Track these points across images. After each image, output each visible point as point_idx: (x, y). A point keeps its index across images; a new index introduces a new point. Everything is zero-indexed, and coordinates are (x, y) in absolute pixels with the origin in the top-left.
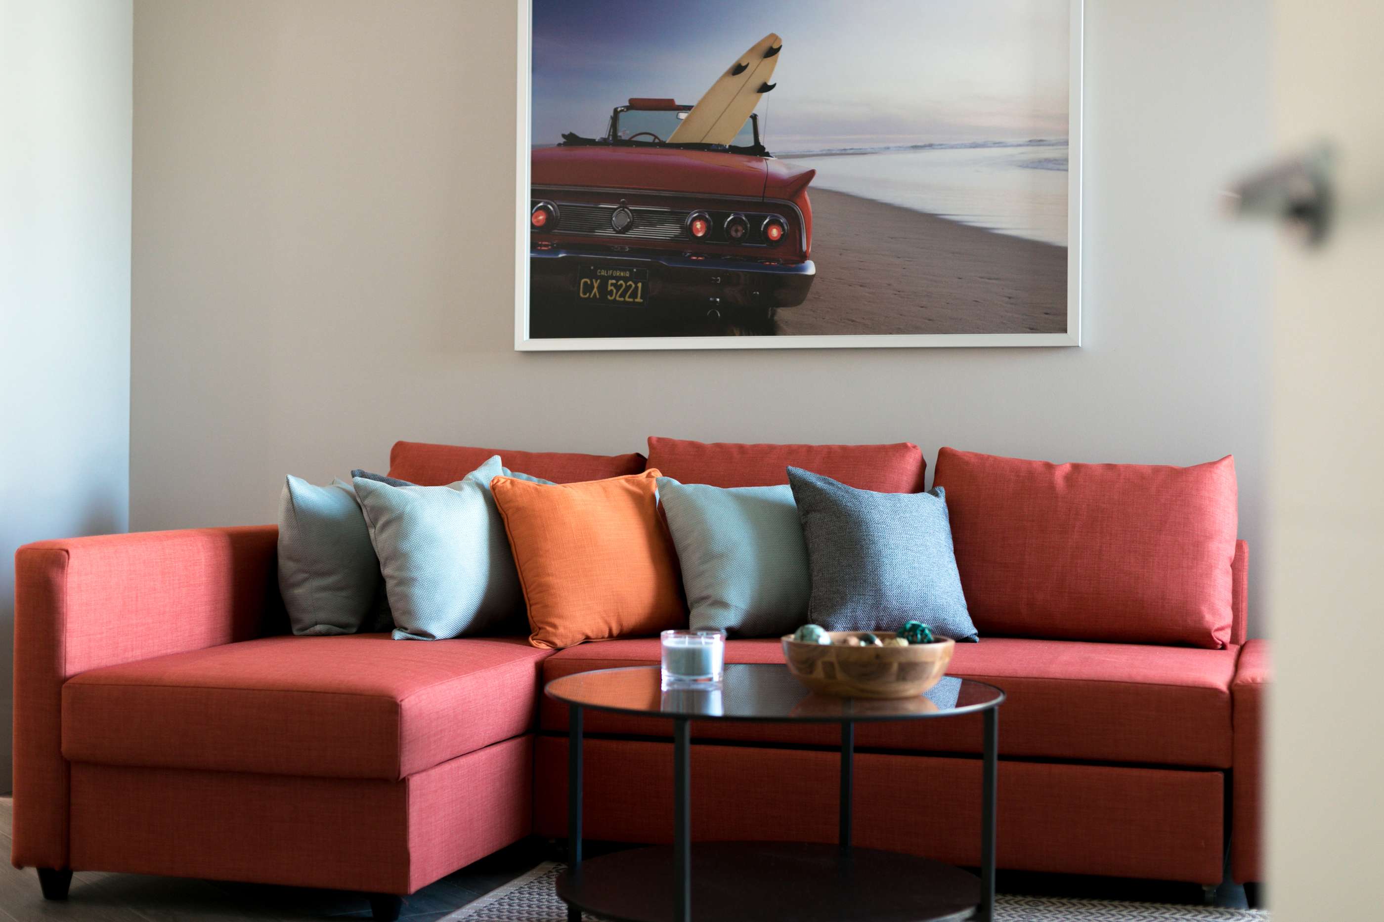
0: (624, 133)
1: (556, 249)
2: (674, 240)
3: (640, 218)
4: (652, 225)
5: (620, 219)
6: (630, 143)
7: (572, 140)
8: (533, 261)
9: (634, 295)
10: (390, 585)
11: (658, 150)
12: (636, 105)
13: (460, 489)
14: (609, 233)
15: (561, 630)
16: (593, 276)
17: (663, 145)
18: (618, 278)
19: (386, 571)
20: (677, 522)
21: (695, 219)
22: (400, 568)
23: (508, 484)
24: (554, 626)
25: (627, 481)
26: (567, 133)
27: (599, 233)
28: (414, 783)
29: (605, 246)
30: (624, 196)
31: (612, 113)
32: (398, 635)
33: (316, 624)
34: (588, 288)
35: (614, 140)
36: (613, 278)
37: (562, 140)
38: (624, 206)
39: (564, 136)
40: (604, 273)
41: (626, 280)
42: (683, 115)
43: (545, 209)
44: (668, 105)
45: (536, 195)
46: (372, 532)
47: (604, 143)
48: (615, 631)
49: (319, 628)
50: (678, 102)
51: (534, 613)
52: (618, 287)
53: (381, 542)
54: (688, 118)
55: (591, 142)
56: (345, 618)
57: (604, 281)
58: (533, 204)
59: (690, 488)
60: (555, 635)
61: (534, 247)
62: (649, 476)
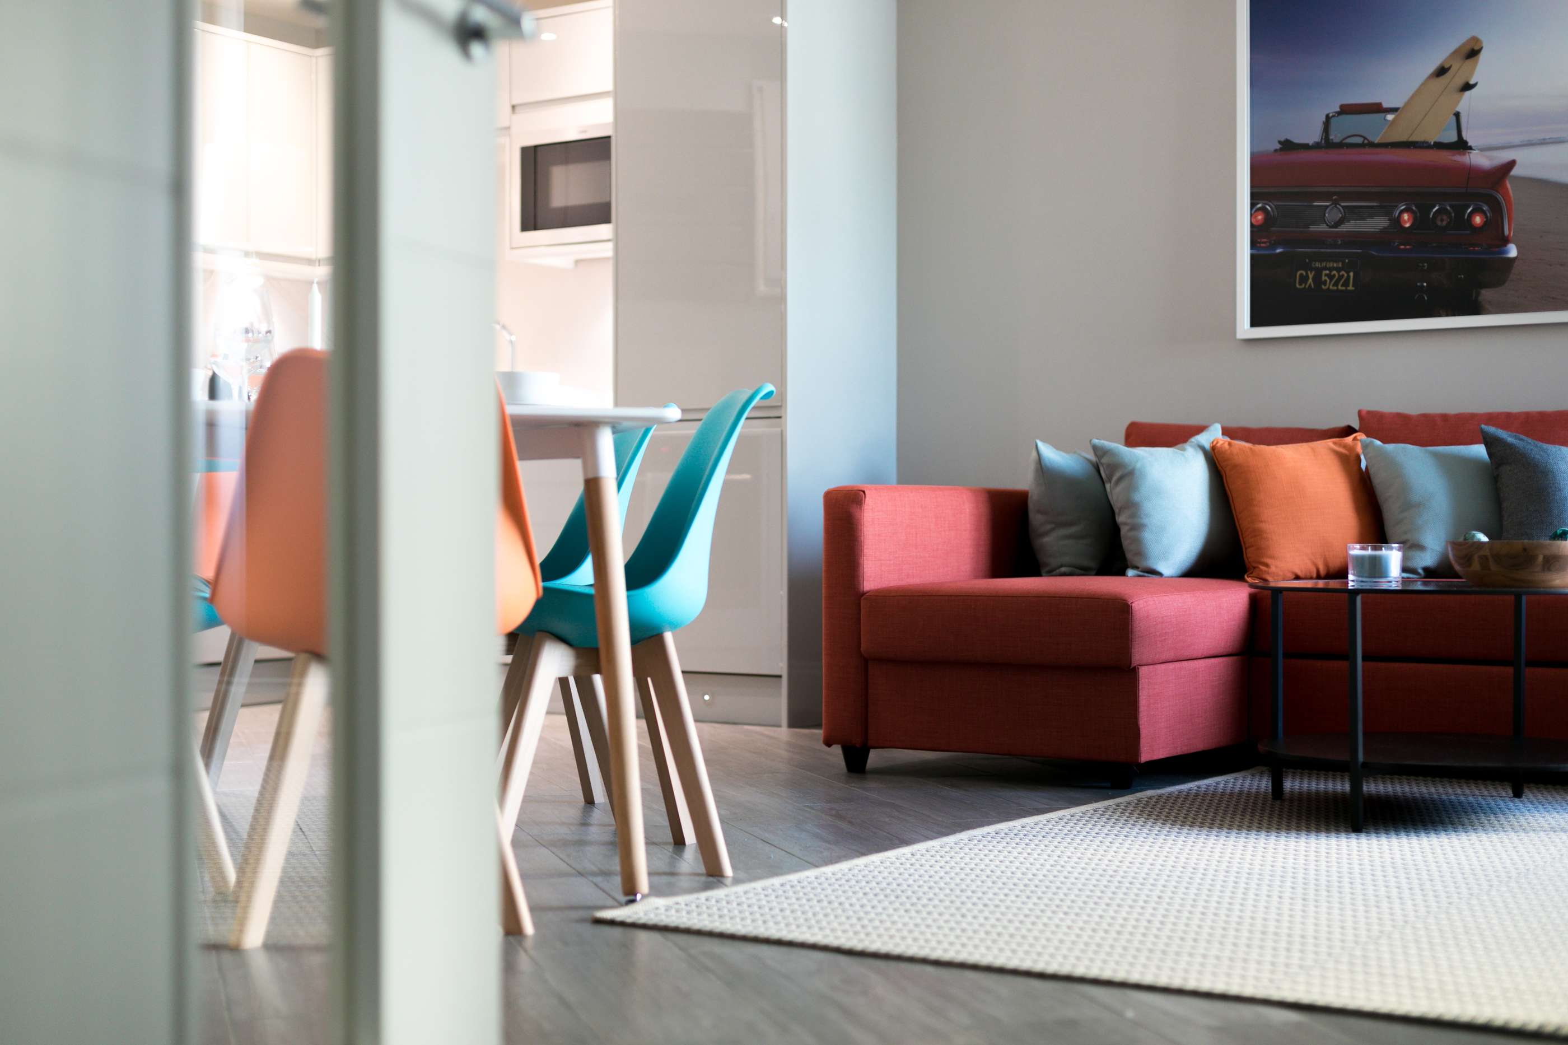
0: (1335, 137)
1: (1274, 246)
2: (1383, 231)
3: (1352, 213)
4: (1363, 218)
5: (1333, 215)
6: (1341, 145)
7: (1287, 146)
8: (1254, 259)
9: (1346, 283)
10: (1124, 530)
11: (1367, 150)
12: (1346, 110)
13: (1184, 450)
14: (1323, 228)
15: (1273, 569)
16: (1307, 267)
17: (1372, 145)
18: (1331, 269)
19: (1121, 519)
20: (1379, 479)
21: (1402, 212)
22: (1133, 515)
23: (1226, 446)
24: (1267, 565)
25: (1335, 443)
26: (1282, 139)
27: (1313, 228)
28: (1143, 671)
29: (1319, 240)
30: (1335, 193)
31: (1324, 119)
32: (1131, 573)
33: (1062, 566)
34: (1304, 279)
35: (1326, 143)
36: (1325, 269)
37: (1278, 146)
38: (1335, 203)
39: (1280, 142)
40: (1318, 265)
41: (1338, 270)
42: (1390, 117)
43: (1263, 209)
44: (1377, 109)
45: (1255, 197)
46: (1108, 486)
47: (1317, 146)
48: (1323, 571)
49: (1063, 569)
50: (1385, 105)
51: (1249, 554)
52: (1331, 277)
53: (1116, 494)
54: (1394, 120)
55: (1305, 147)
56: (1086, 563)
57: (1319, 272)
58: (1253, 205)
59: (1390, 447)
60: (1268, 573)
61: (1253, 244)
62: (1355, 439)
